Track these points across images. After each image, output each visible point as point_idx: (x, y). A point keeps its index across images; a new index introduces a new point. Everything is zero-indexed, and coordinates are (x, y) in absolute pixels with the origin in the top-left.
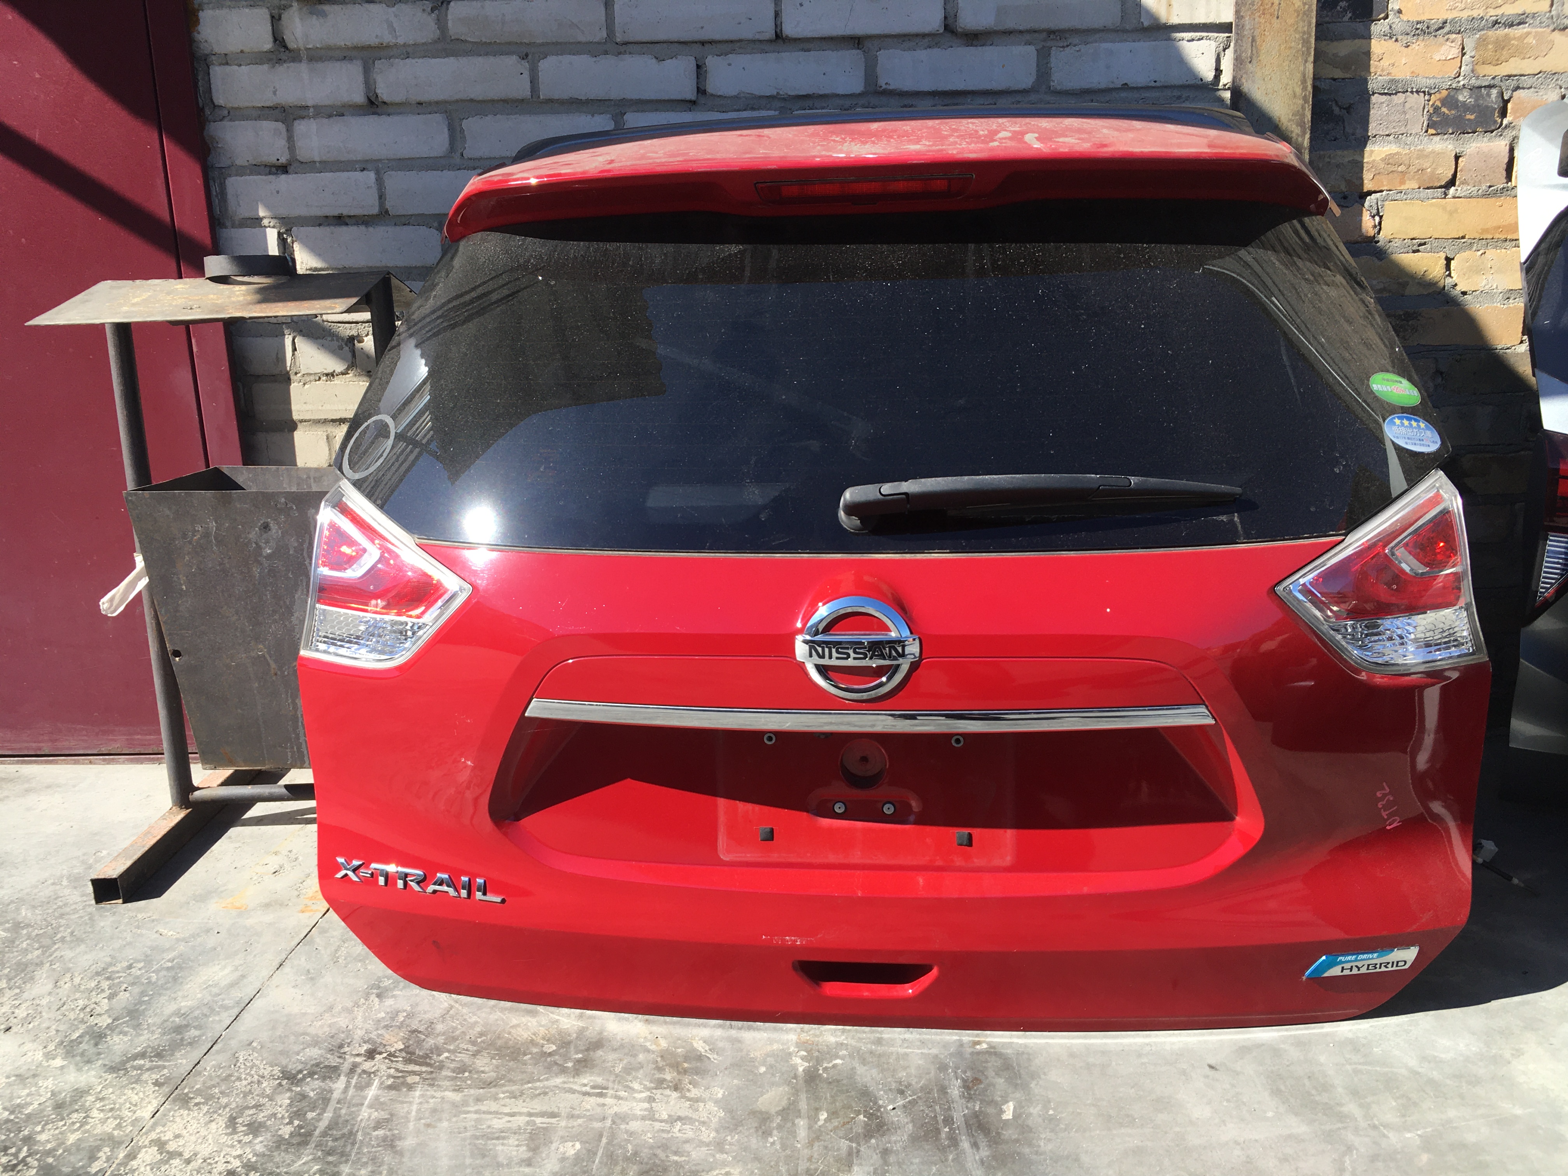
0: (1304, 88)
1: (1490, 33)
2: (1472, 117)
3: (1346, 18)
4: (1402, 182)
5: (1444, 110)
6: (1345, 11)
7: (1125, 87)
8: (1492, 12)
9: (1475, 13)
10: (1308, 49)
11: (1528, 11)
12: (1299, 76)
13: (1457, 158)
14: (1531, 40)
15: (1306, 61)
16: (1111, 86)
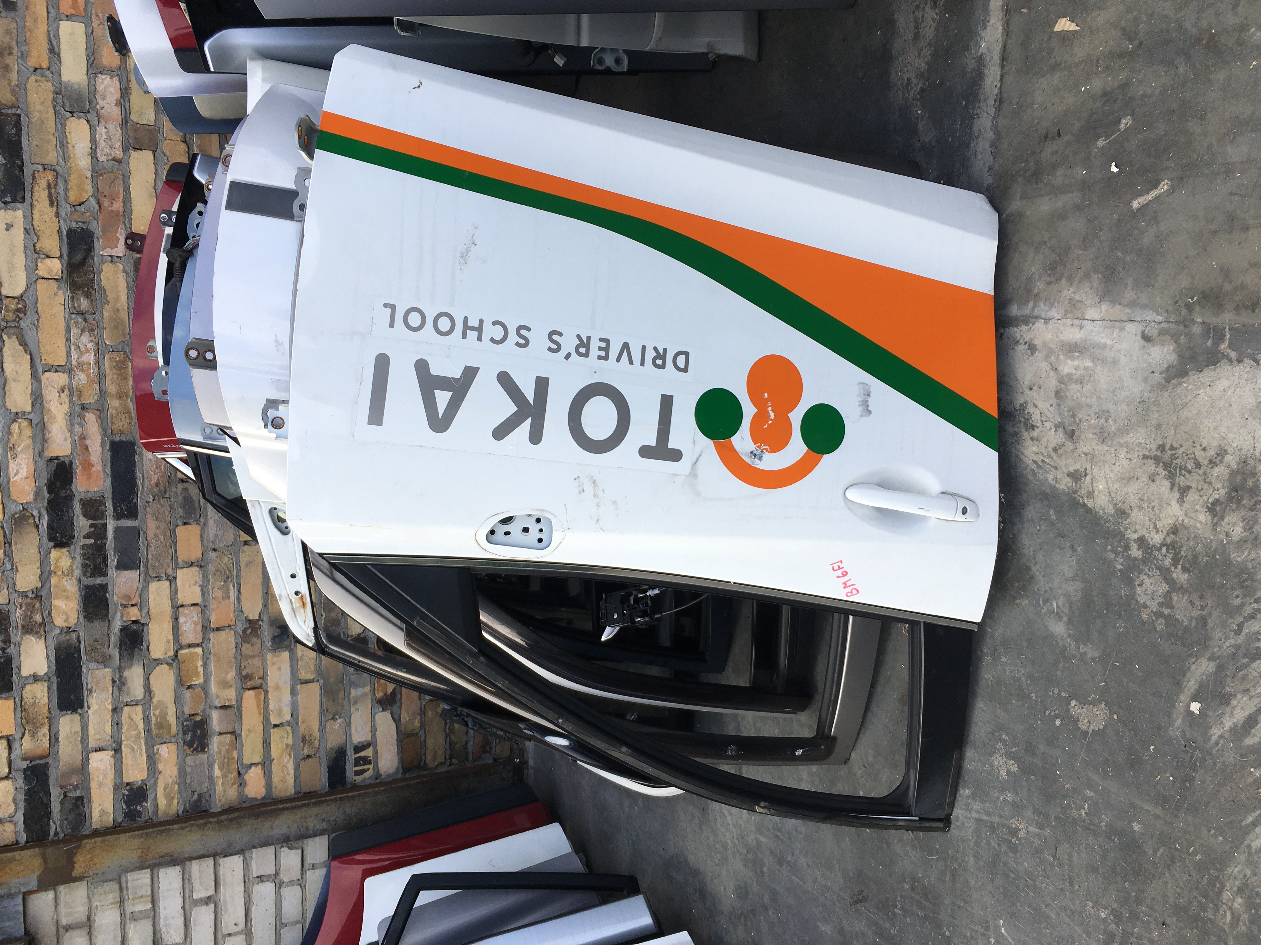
0: (187, 827)
1: (154, 733)
2: (199, 731)
3: (146, 805)
4: (234, 758)
5: (195, 746)
6: (142, 806)
7: (183, 907)
8: (142, 735)
9: (143, 742)
10: (166, 829)
11: (142, 717)
12: (180, 831)
13: (220, 734)
14: (157, 713)
15: (172, 830)
16: (183, 914)
